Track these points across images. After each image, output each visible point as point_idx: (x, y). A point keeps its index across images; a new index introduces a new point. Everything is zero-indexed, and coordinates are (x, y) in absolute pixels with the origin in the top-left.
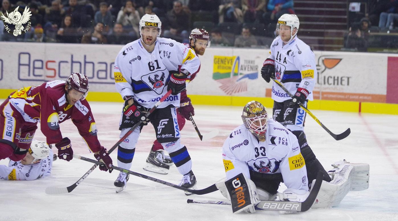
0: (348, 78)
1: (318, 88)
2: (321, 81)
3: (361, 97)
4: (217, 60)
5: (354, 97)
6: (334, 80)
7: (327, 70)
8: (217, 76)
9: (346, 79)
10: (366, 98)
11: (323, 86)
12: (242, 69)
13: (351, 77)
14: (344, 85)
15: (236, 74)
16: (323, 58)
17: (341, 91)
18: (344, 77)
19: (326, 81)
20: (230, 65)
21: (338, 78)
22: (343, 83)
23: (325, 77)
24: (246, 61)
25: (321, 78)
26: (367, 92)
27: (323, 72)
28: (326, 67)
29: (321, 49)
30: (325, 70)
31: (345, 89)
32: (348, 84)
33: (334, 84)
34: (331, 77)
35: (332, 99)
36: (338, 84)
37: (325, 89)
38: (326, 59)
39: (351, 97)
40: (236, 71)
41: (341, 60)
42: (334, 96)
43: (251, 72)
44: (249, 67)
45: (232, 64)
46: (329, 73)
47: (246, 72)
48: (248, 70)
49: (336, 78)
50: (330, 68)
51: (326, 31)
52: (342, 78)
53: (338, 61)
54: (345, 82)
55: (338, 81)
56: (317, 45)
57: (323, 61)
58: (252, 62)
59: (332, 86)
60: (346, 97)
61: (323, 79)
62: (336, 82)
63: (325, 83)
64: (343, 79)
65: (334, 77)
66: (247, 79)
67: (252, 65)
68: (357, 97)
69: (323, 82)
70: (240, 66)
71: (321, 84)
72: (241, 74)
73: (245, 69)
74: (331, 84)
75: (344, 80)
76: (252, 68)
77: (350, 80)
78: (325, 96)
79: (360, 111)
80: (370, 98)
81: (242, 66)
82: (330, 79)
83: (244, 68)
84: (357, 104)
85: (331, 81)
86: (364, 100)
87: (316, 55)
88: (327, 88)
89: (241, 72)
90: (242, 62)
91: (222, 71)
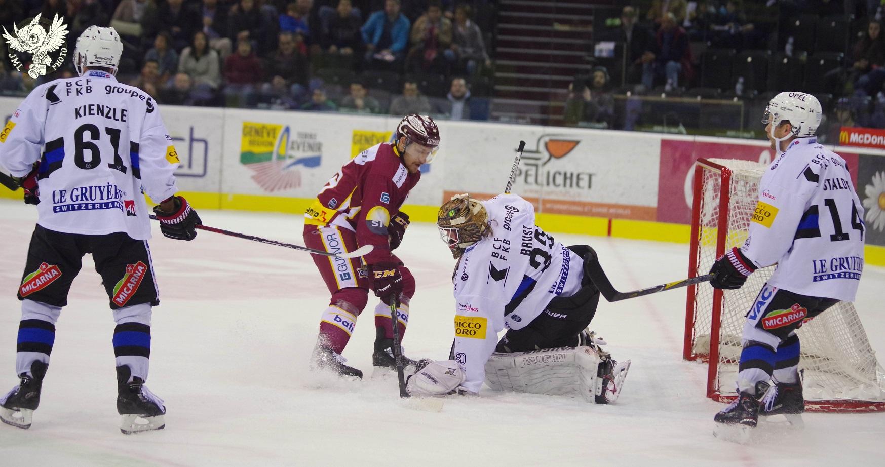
0: (590, 176)
1: (537, 192)
2: (542, 179)
3: (612, 211)
4: (357, 138)
5: (600, 210)
6: (565, 178)
7: (553, 160)
8: (247, 158)
9: (586, 178)
10: (620, 211)
11: (545, 188)
12: (292, 148)
13: (594, 174)
14: (582, 188)
15: (280, 158)
16: (547, 139)
17: (577, 199)
18: (583, 173)
19: (551, 180)
20: (270, 139)
21: (572, 175)
22: (581, 183)
23: (548, 173)
24: (301, 135)
25: (542, 174)
26: (623, 201)
27: (545, 163)
28: (551, 156)
29: (544, 123)
30: (549, 159)
31: (584, 195)
32: (590, 187)
33: (565, 185)
34: (560, 174)
35: (559, 212)
36: (571, 186)
37: (549, 193)
38: (551, 141)
39: (595, 210)
40: (282, 152)
41: (577, 143)
42: (564, 207)
43: (309, 154)
44: (307, 145)
45: (274, 137)
46: (556, 165)
47: (300, 154)
48: (304, 150)
49: (569, 175)
50: (558, 157)
51: (553, 90)
52: (578, 176)
53: (571, 145)
54: (584, 183)
55: (571, 179)
56: (538, 116)
57: (546, 145)
58: (311, 136)
59: (561, 188)
60: (586, 209)
61: (545, 175)
62: (568, 182)
63: (548, 184)
64: (581, 176)
65: (565, 174)
66: (301, 168)
67: (311, 141)
68: (604, 210)
69: (545, 182)
70: (290, 144)
71: (542, 185)
72: (291, 157)
73: (298, 148)
74: (559, 186)
75: (582, 179)
76: (311, 147)
77: (593, 179)
78: (548, 206)
79: (609, 232)
80: (628, 212)
81: (293, 143)
82: (558, 177)
83: (295, 146)
84: (605, 221)
85: (560, 180)
86: (618, 216)
87: (533, 133)
88: (552, 193)
89: (291, 153)
90: (294, 136)
91: (257, 150)
